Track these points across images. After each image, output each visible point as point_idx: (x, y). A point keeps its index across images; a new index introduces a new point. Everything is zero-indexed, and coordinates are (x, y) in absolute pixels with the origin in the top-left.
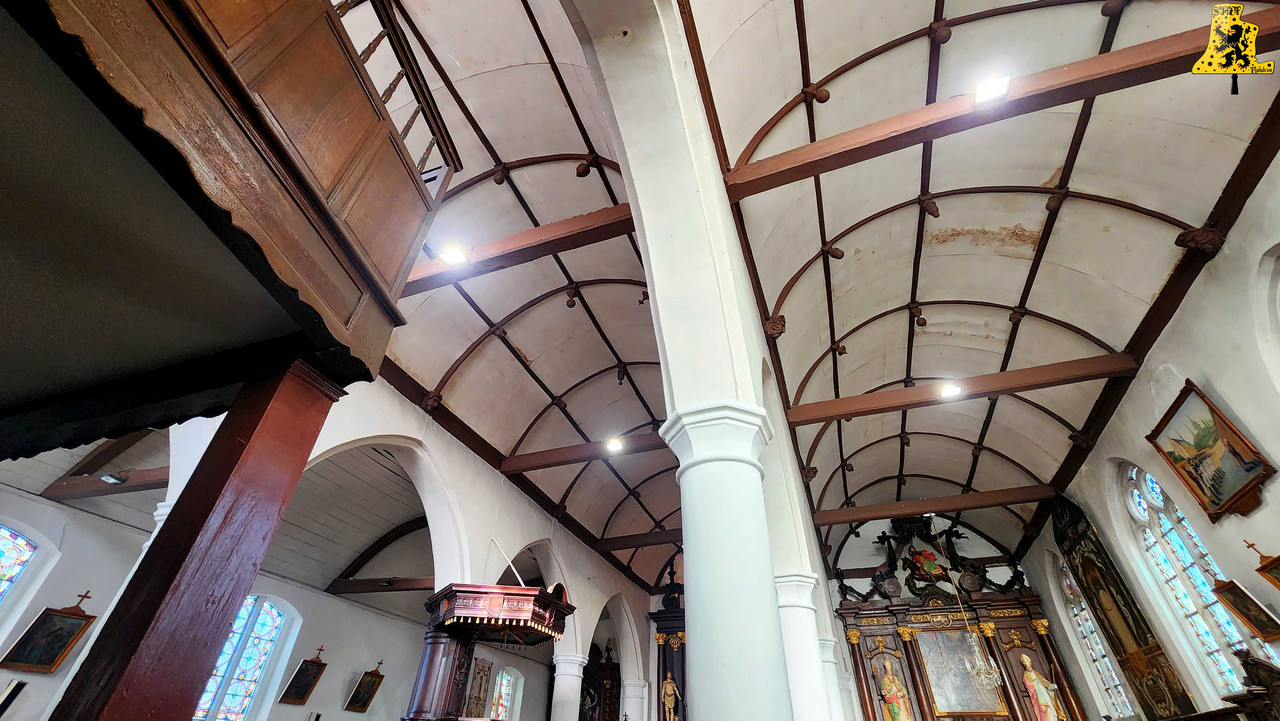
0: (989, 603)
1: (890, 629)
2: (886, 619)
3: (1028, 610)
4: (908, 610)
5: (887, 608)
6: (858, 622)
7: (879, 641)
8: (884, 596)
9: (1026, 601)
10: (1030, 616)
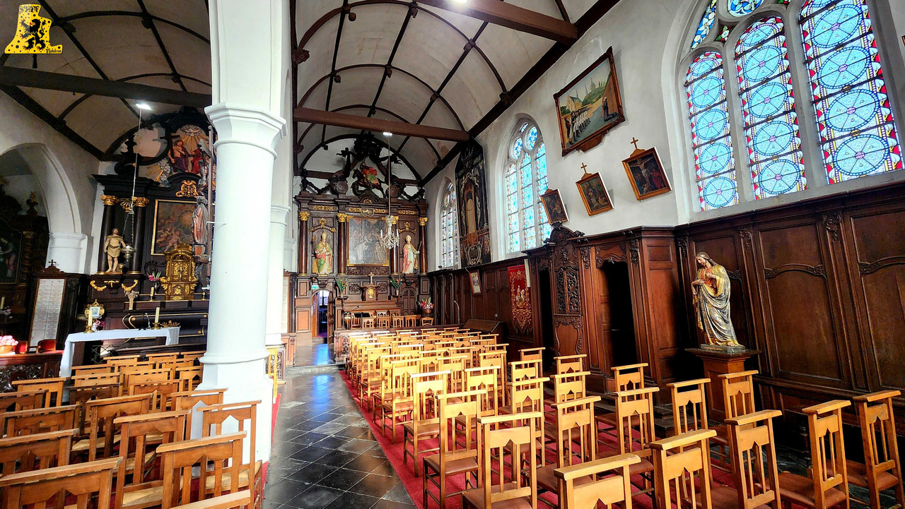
0: (400, 205)
1: (332, 214)
2: (332, 208)
3: (420, 212)
4: (348, 203)
5: (334, 200)
6: (310, 207)
7: (322, 221)
8: (335, 192)
9: (421, 206)
10: (420, 215)
